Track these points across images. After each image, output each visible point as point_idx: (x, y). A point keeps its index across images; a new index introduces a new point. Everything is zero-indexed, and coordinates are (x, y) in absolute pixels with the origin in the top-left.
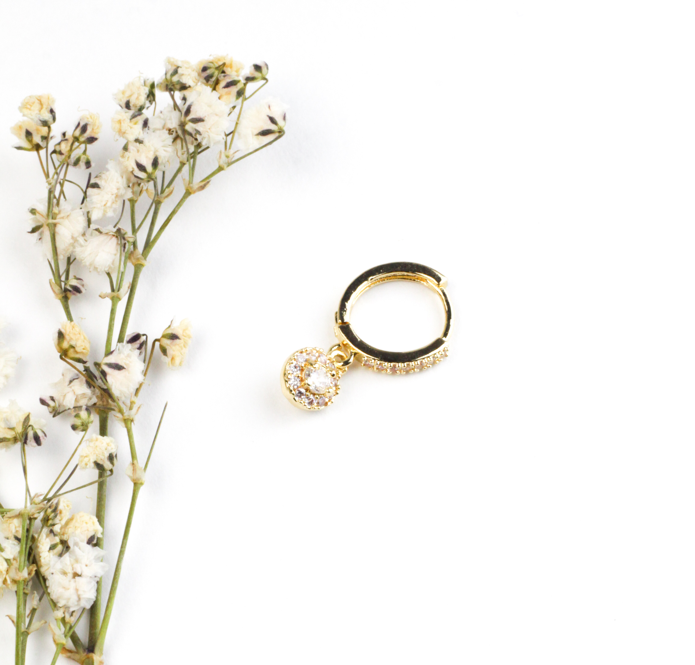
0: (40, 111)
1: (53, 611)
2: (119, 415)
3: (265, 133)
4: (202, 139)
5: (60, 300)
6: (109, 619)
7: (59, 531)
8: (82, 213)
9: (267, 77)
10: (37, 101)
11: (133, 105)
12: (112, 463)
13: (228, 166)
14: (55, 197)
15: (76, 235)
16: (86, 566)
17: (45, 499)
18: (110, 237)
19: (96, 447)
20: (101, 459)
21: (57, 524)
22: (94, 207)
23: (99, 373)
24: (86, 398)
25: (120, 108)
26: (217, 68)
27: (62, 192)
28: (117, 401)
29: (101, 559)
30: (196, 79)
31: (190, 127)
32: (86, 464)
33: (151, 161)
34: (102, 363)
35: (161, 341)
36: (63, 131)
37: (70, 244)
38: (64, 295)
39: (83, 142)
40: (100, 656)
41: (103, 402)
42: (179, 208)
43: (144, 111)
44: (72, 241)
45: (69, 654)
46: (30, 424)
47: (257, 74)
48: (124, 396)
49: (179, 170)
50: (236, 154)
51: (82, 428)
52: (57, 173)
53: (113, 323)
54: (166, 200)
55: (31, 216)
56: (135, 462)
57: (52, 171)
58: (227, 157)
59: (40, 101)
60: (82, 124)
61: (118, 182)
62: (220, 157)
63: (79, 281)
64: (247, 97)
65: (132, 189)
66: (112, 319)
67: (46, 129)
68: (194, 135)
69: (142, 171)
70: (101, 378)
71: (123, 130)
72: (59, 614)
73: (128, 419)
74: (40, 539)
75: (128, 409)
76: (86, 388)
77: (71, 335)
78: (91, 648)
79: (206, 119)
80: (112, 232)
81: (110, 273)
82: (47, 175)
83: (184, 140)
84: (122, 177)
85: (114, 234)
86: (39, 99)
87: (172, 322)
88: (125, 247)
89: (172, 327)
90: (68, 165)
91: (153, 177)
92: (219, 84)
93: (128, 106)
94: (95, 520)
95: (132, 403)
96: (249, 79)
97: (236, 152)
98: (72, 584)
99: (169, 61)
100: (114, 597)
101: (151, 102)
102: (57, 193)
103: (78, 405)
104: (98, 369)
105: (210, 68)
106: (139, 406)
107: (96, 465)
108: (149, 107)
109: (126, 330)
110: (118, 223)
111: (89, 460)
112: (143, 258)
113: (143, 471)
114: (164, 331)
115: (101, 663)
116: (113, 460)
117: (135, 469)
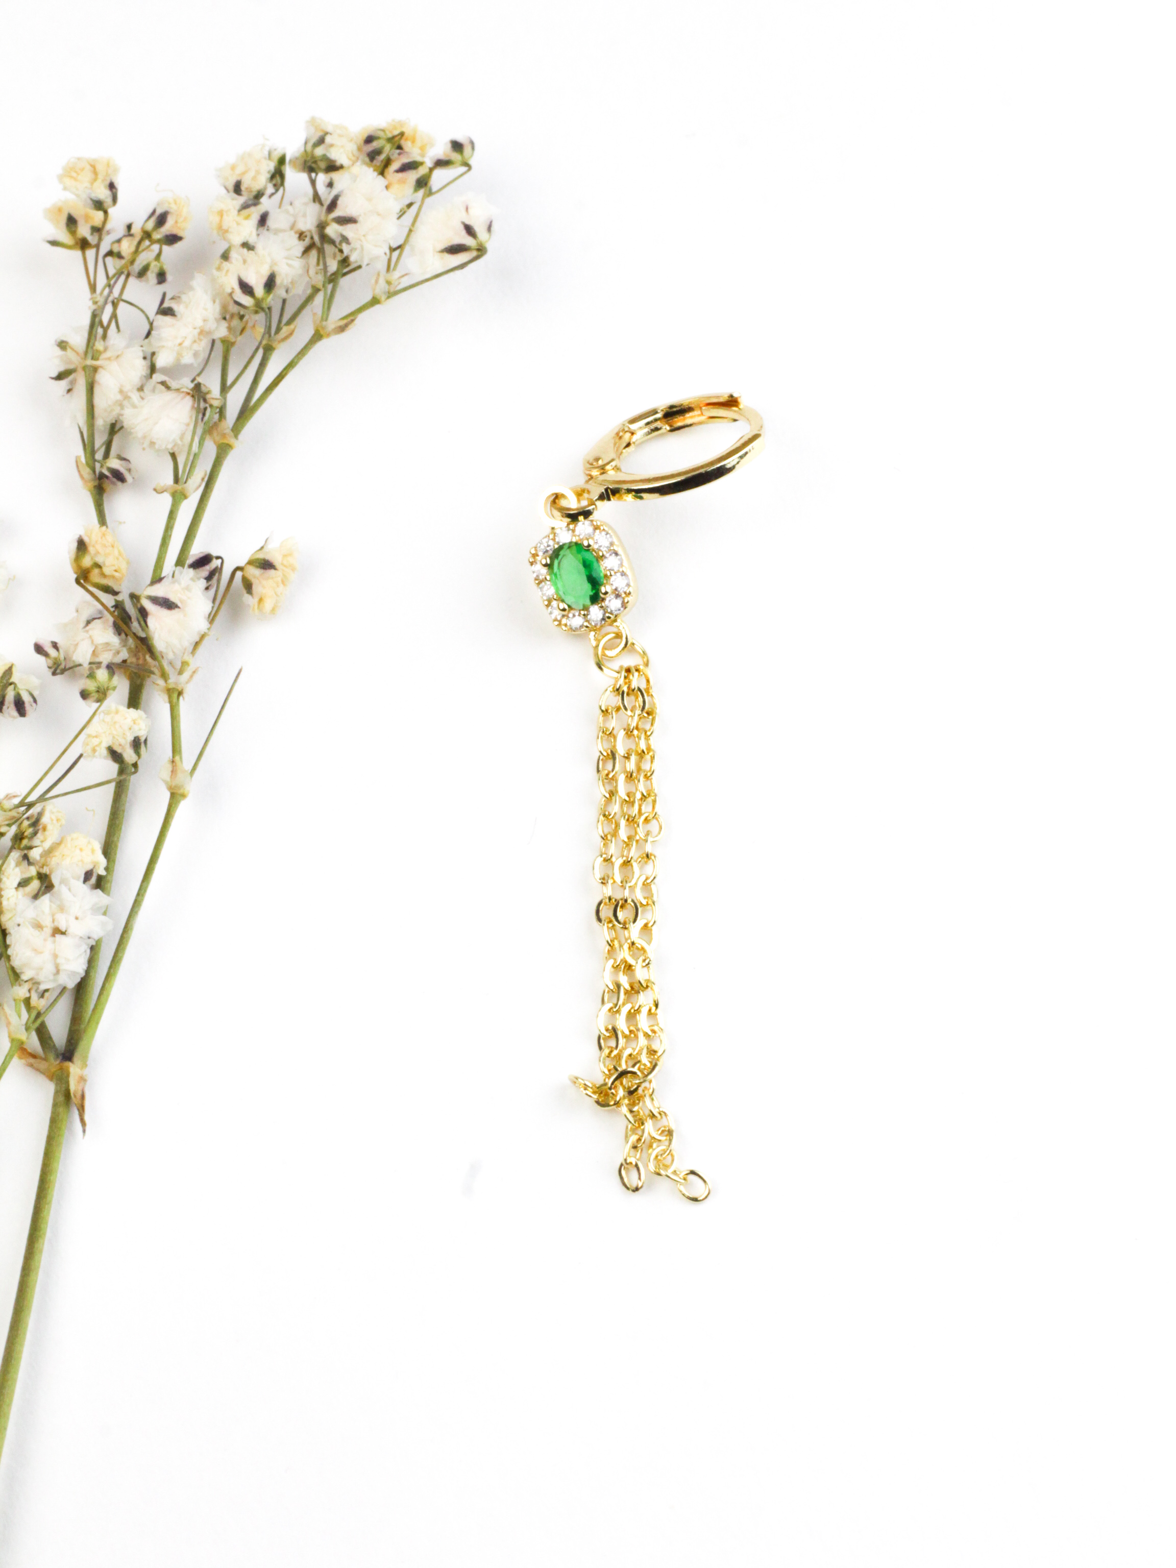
0: (92, 183)
1: (12, 986)
2: (161, 682)
3: (455, 249)
4: (351, 250)
5: (90, 491)
6: (103, 1009)
7: (38, 858)
8: (141, 355)
9: (471, 162)
10: (88, 167)
11: (247, 189)
12: (137, 753)
13: (388, 297)
14: (101, 323)
15: (127, 388)
16: (77, 918)
17: (22, 804)
18: (182, 395)
19: (116, 723)
20: (120, 746)
21: (36, 847)
22: (163, 347)
23: (136, 611)
24: (110, 650)
25: (225, 191)
26: (390, 140)
27: (114, 316)
28: (160, 658)
29: (102, 911)
30: (354, 156)
31: (332, 230)
32: (94, 751)
33: (264, 280)
34: (142, 595)
35: (245, 570)
36: (128, 221)
37: (117, 401)
38: (96, 483)
39: (158, 241)
40: (82, 1068)
41: (138, 659)
42: (301, 358)
43: (264, 200)
44: (119, 397)
45: (32, 1060)
46: (12, 680)
47: (455, 156)
48: (173, 652)
49: (309, 299)
50: (403, 280)
51: (96, 695)
52: (109, 286)
53: (169, 533)
54: (282, 345)
55: (58, 352)
56: (177, 758)
57: (101, 281)
58: (389, 283)
59: (93, 167)
60: (158, 212)
61: (206, 309)
62: (377, 282)
63: (123, 462)
64: (434, 189)
65: (229, 322)
66: (169, 528)
67: (100, 214)
68: (337, 244)
69: (246, 294)
70: (138, 620)
71: (225, 227)
72: (21, 992)
73: (174, 688)
74: (5, 869)
75: (177, 673)
76: (113, 635)
77: (99, 548)
78: (68, 1055)
79: (360, 219)
80: (187, 388)
81: (176, 454)
82: (93, 288)
83: (321, 252)
84: (214, 302)
85: (188, 391)
86: (92, 163)
87: (268, 541)
88: (204, 414)
89: (265, 549)
90: (128, 275)
91: (265, 305)
92: (389, 166)
93: (237, 188)
94: (99, 849)
95: (184, 664)
96: (441, 163)
97: (403, 276)
98: (49, 945)
100: (115, 974)
101: (277, 187)
102: (105, 318)
103: (97, 660)
104: (134, 605)
105: (377, 138)
106: (194, 670)
107: (111, 754)
108: (273, 194)
109: (191, 548)
110: (199, 375)
111: (101, 743)
112: (232, 434)
113: (189, 777)
114: (252, 555)
115: (82, 1079)
116: (140, 748)
117: (176, 771)
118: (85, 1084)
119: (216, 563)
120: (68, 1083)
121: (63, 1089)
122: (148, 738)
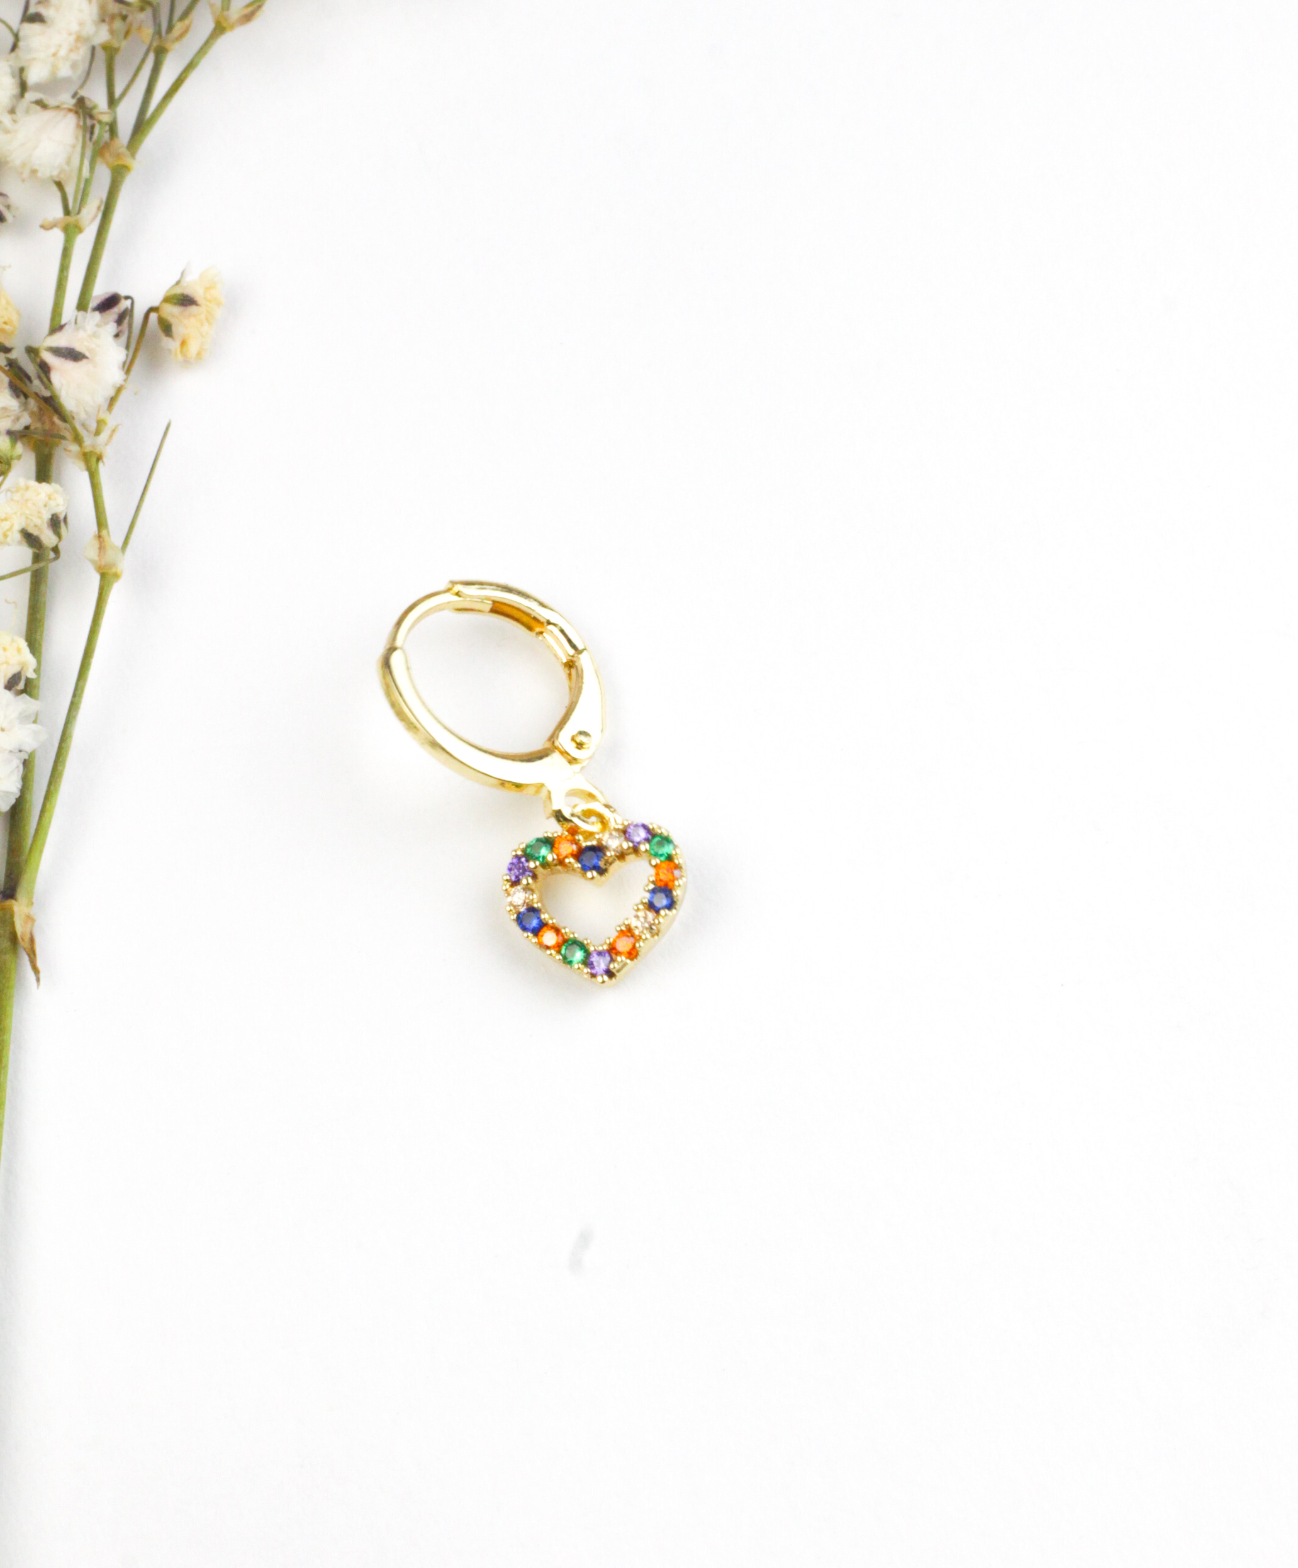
2: (74, 448)
6: (46, 834)
8: (8, 71)
12: (57, 533)
16: (2, 729)
18: (62, 113)
19: (27, 501)
20: (36, 526)
22: (34, 59)
23: (35, 368)
24: (8, 416)
28: (70, 418)
29: (33, 719)
32: (5, 536)
34: (41, 348)
35: (160, 310)
40: (27, 907)
41: (43, 423)
42: (201, 58)
48: (85, 411)
53: (65, 274)
54: (177, 45)
56: (104, 533)
61: (81, 11)
63: (1, 199)
65: (110, 25)
66: (64, 268)
70: (39, 378)
73: (91, 452)
75: (93, 435)
76: (10, 398)
78: (9, 892)
80: (69, 104)
81: (63, 183)
84: (90, 2)
85: (71, 107)
87: (184, 274)
88: (92, 133)
89: (184, 283)
91: (152, 1)
94: (23, 644)
95: (100, 423)
100: (56, 790)
104: (33, 360)
106: (113, 428)
107: (25, 537)
109: (92, 290)
110: (82, 86)
111: (12, 527)
112: (127, 152)
113: (121, 552)
114: (167, 292)
115: (30, 919)
116: (60, 527)
117: (104, 548)
118: (33, 925)
119: (124, 304)
120: (13, 924)
121: (8, 932)
122: (68, 514)
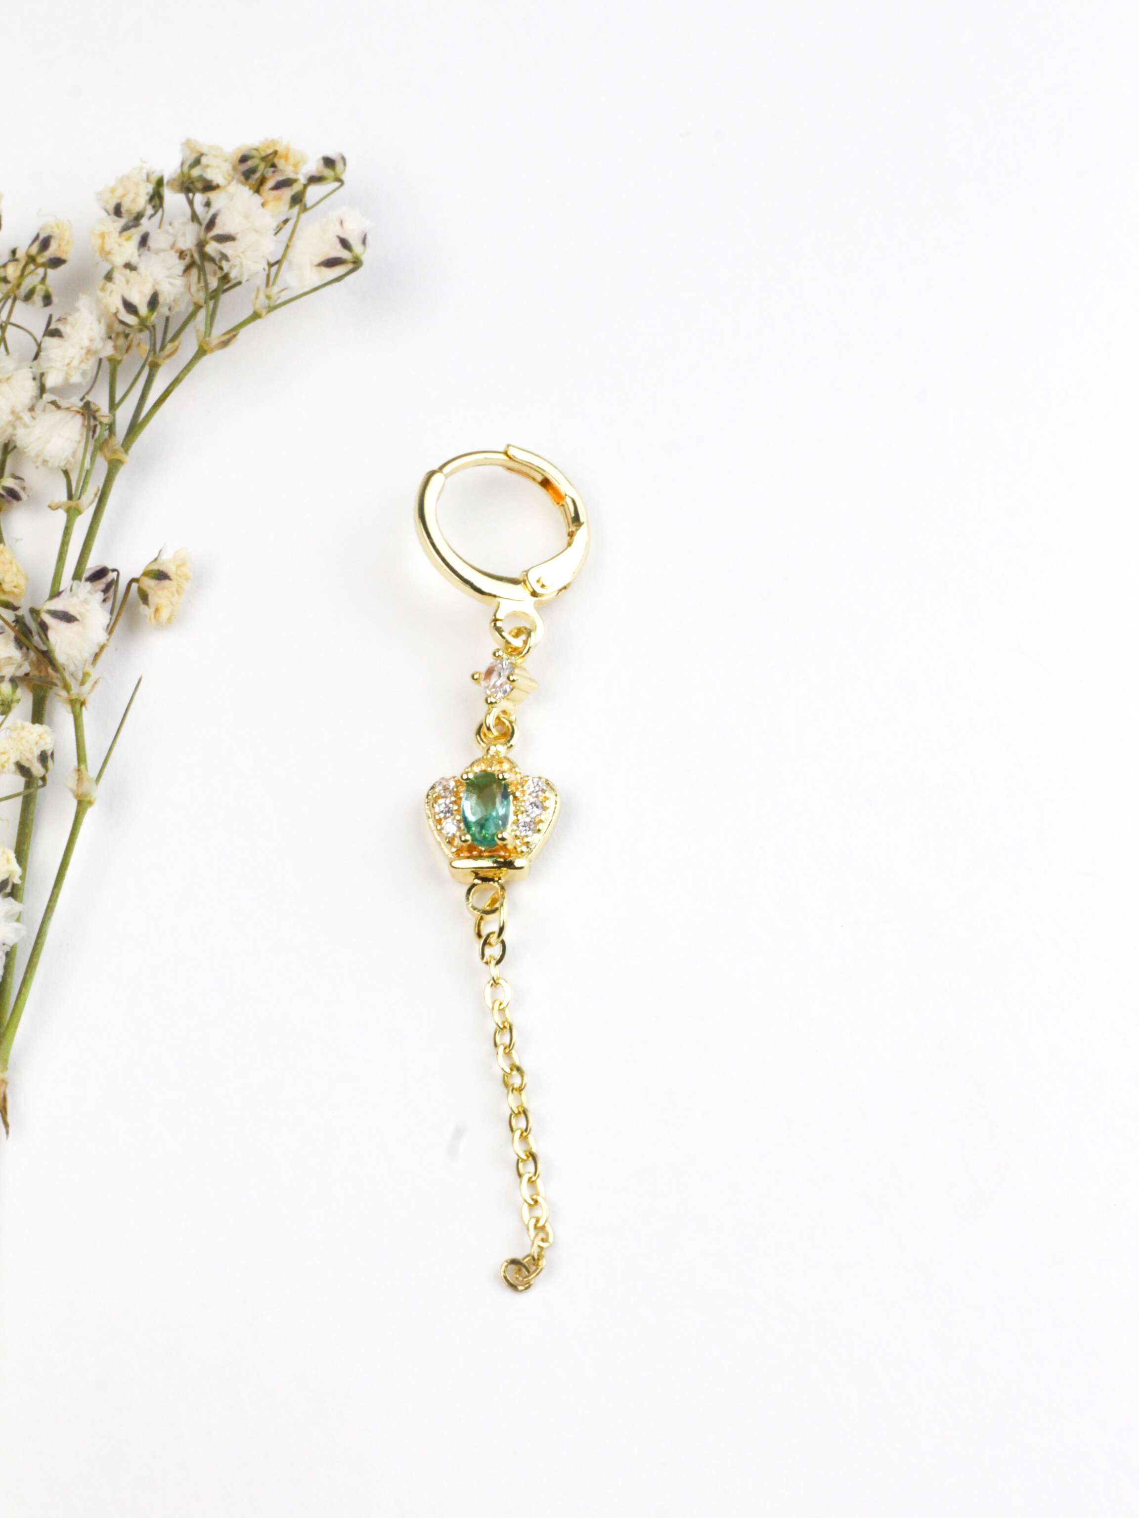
2: (63, 693)
3: (331, 263)
4: (231, 267)
6: (21, 1013)
8: (31, 376)
9: (344, 177)
11: (127, 211)
12: (45, 766)
13: (269, 312)
15: (18, 409)
18: (72, 414)
19: (22, 738)
20: (28, 760)
22: (52, 367)
23: (36, 626)
24: (13, 664)
25: (104, 214)
26: (264, 159)
28: (61, 669)
29: (16, 918)
30: (229, 175)
31: (212, 248)
32: (3, 766)
33: (147, 298)
34: (42, 610)
35: (140, 582)
36: (13, 246)
37: (9, 422)
39: (43, 265)
40: (3, 1071)
41: (40, 672)
42: (185, 375)
43: (144, 221)
44: (11, 418)
47: (328, 172)
48: (74, 664)
49: (192, 316)
50: (283, 294)
51: (1, 709)
53: (66, 548)
54: (167, 361)
56: (83, 767)
58: (268, 297)
60: (41, 237)
61: (92, 329)
62: (257, 297)
63: (17, 481)
64: (309, 205)
65: (115, 341)
66: (65, 543)
68: (217, 261)
69: (130, 314)
70: (39, 634)
71: (107, 249)
73: (76, 700)
75: (79, 684)
76: (15, 650)
79: (239, 236)
80: (77, 406)
81: (69, 471)
83: (202, 270)
84: (100, 322)
85: (78, 409)
87: (162, 552)
88: (94, 432)
89: (159, 561)
90: (15, 299)
91: (149, 324)
92: (264, 184)
93: (118, 211)
94: (12, 855)
95: (86, 675)
96: (314, 180)
97: (282, 290)
99: (188, 144)
100: (31, 978)
101: (156, 209)
104: (35, 620)
105: (251, 157)
106: (95, 680)
107: (18, 768)
108: (152, 216)
109: (87, 562)
110: (88, 393)
111: (8, 759)
112: (122, 450)
113: (95, 784)
114: (148, 566)
115: (3, 1082)
116: (47, 762)
117: (82, 779)
118: (6, 1087)
119: (112, 576)
122: (54, 752)
